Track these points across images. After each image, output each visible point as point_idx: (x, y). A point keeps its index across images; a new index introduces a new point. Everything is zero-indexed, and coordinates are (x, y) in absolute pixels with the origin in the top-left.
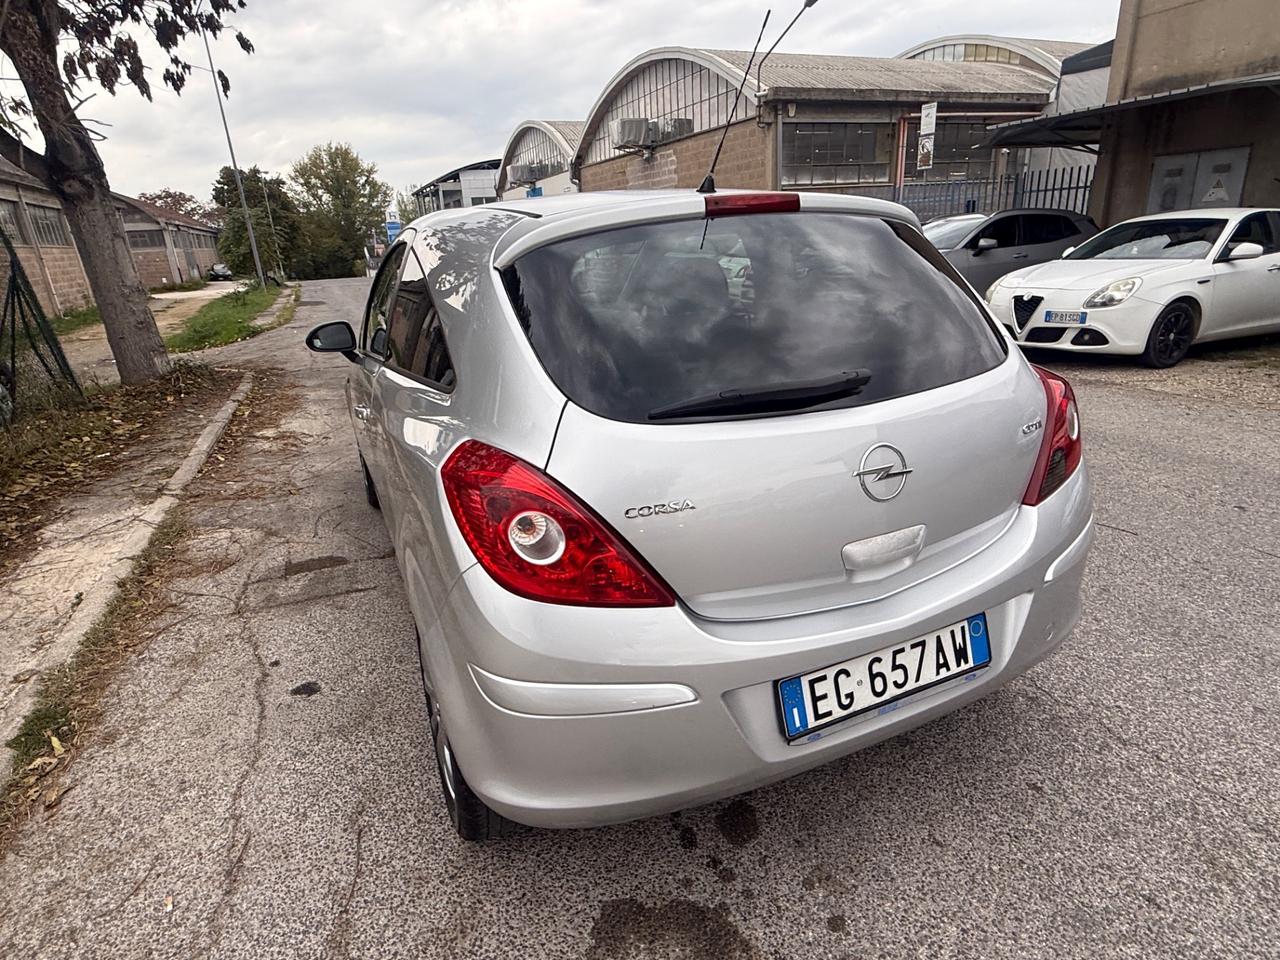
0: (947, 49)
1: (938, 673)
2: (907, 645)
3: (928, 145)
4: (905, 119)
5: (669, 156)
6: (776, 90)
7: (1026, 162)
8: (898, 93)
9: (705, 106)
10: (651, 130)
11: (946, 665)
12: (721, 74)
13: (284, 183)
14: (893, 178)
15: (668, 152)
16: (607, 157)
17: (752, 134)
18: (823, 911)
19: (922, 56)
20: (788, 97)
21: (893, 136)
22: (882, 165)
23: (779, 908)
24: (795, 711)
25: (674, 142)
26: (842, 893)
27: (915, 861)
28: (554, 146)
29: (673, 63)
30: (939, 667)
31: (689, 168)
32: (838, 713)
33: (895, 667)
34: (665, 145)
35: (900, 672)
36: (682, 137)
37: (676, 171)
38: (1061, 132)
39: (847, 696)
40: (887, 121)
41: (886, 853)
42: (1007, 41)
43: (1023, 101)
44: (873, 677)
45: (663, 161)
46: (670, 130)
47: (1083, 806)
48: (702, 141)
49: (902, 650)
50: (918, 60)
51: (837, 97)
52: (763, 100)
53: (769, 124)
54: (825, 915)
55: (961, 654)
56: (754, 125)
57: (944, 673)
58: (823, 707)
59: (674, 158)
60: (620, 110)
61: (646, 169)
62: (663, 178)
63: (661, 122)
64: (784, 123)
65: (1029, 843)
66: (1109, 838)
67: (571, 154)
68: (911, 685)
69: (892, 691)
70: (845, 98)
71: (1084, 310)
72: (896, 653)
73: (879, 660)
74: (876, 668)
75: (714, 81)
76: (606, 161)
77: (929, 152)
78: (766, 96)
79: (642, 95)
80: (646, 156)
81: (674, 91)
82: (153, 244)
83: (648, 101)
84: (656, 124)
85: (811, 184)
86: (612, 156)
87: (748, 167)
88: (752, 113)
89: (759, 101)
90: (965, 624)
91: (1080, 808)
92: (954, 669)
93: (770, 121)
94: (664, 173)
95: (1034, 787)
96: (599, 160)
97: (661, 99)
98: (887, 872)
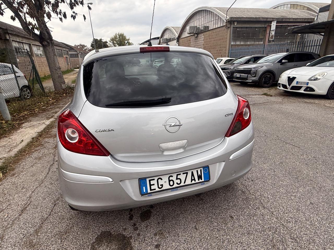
0: (285, 6)
1: (191, 182)
2: (182, 173)
3: (273, 33)
4: (269, 26)
5: (202, 36)
6: (231, 18)
7: (306, 38)
8: (267, 18)
9: (212, 22)
10: (197, 29)
11: (194, 180)
12: (217, 14)
13: (107, 42)
14: (264, 42)
15: (201, 35)
16: (186, 36)
17: (224, 30)
18: (156, 242)
19: (277, 8)
20: (235, 20)
21: (265, 31)
22: (262, 39)
23: (145, 239)
24: (144, 188)
25: (203, 32)
26: (163, 238)
27: (188, 232)
28: (173, 33)
29: (205, 11)
30: (192, 180)
31: (207, 39)
32: (157, 189)
33: (177, 179)
34: (201, 33)
35: (179, 180)
36: (206, 31)
37: (203, 40)
38: (311, 29)
39: (161, 185)
40: (264, 26)
41: (180, 229)
42: (304, 3)
43: (306, 20)
44: (170, 181)
45: (200, 37)
46: (202, 29)
47: (243, 224)
48: (210, 32)
49: (180, 174)
50: (276, 9)
51: (249, 20)
52: (227, 21)
53: (229, 27)
54: (155, 244)
55: (200, 177)
56: (224, 28)
57: (193, 182)
58: (153, 187)
59: (203, 36)
60: (190, 24)
61: (196, 39)
62: (200, 42)
63: (200, 27)
64: (233, 27)
65: (222, 232)
66: (246, 235)
67: (177, 35)
68: (182, 184)
69: (176, 185)
70: (251, 20)
71: (308, 81)
72: (177, 175)
73: (172, 176)
74: (171, 178)
75: (215, 16)
76: (186, 37)
77: (273, 35)
78: (228, 20)
79: (196, 20)
80: (196, 36)
81: (204, 18)
82: (76, 57)
83: (197, 21)
84: (199, 27)
85: (240, 44)
86: (187, 36)
87: (223, 39)
88: (224, 24)
89: (226, 21)
90: (202, 169)
91: (242, 225)
92: (197, 181)
93: (229, 26)
94: (200, 41)
95: (232, 217)
96: (184, 37)
97: (201, 21)
98: (178, 234)
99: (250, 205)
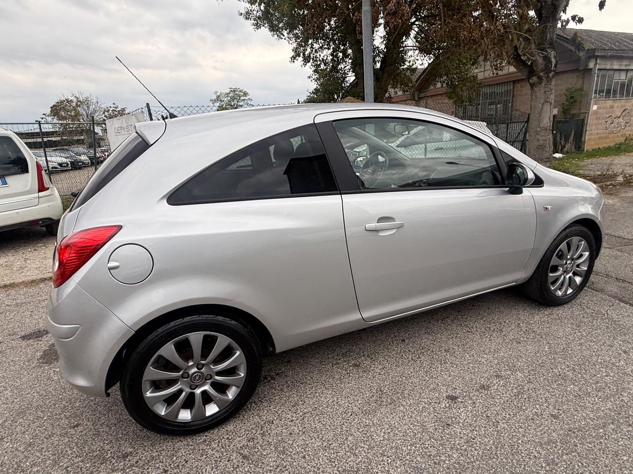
95: (77, 426)
99: (82, 461)
